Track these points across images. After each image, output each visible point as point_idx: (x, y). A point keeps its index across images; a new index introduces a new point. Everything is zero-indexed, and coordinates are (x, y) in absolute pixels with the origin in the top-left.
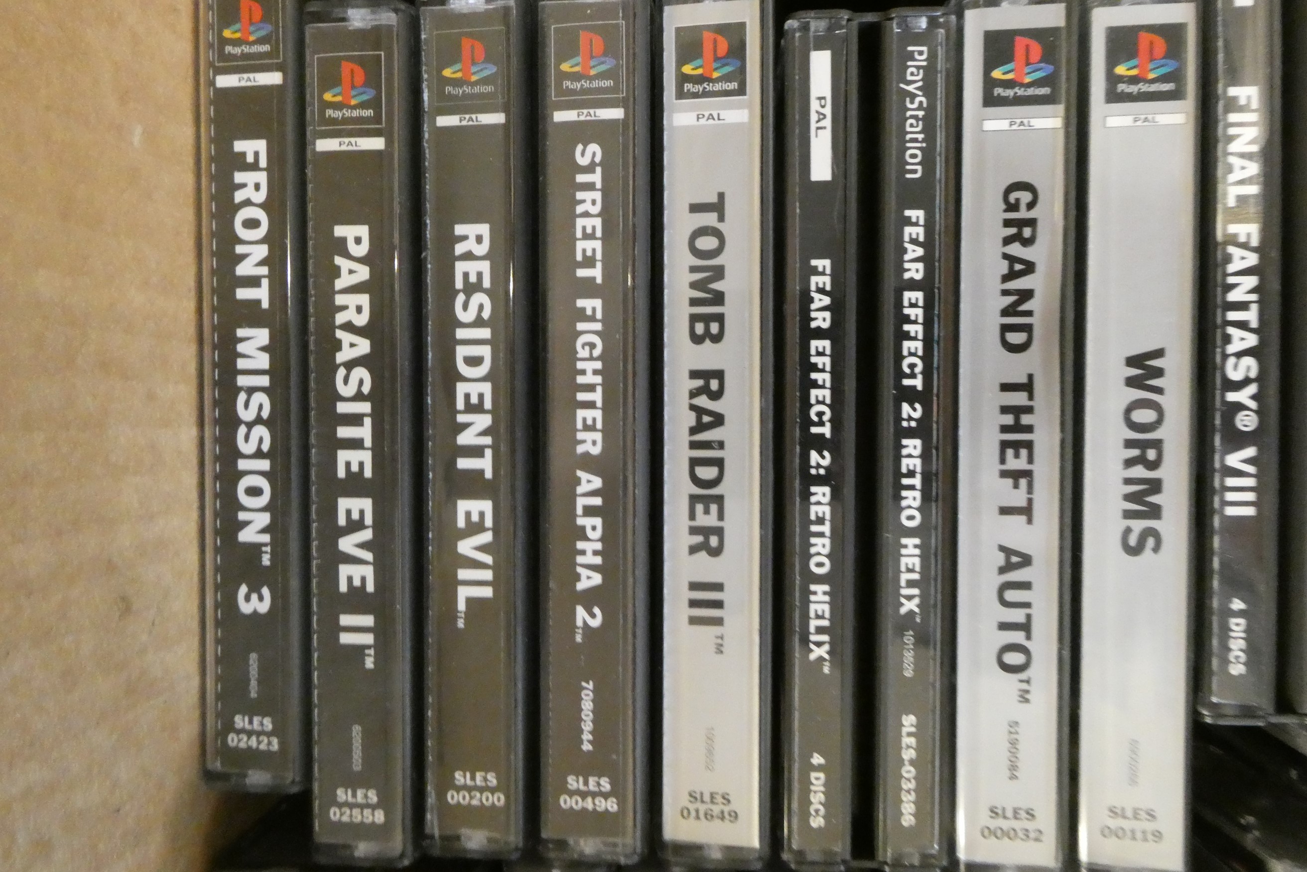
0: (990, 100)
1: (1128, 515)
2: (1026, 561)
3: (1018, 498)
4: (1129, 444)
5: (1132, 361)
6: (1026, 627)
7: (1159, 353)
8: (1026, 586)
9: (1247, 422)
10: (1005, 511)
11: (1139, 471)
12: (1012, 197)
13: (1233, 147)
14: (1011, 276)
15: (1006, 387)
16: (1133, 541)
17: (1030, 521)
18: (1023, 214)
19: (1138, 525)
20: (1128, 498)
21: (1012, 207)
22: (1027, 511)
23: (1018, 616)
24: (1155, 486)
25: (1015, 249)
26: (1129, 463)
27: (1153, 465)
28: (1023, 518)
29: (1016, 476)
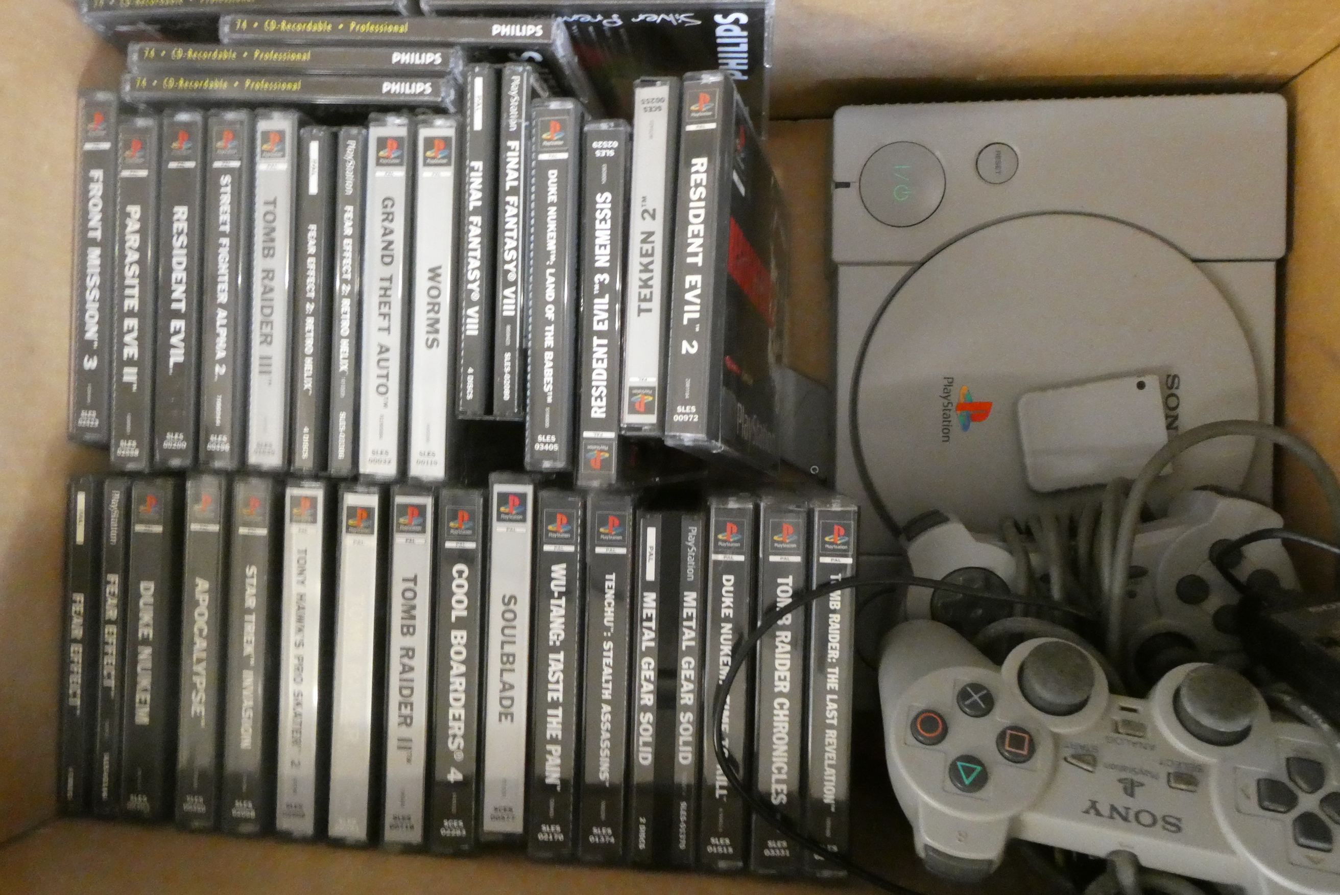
0: (378, 164)
1: (428, 332)
2: (387, 350)
3: (385, 324)
4: (429, 304)
5: (431, 270)
6: (387, 376)
7: (440, 267)
8: (387, 360)
9: (475, 296)
10: (380, 329)
11: (432, 315)
12: (386, 203)
13: (472, 186)
14: (384, 235)
15: (382, 279)
16: (429, 343)
17: (389, 333)
18: (388, 210)
19: (431, 337)
20: (428, 325)
21: (386, 207)
22: (388, 329)
23: (384, 372)
24: (437, 321)
25: (386, 224)
26: (429, 311)
27: (437, 312)
28: (386, 333)
29: (384, 315)
